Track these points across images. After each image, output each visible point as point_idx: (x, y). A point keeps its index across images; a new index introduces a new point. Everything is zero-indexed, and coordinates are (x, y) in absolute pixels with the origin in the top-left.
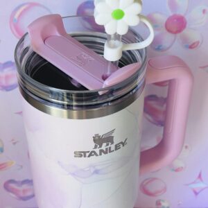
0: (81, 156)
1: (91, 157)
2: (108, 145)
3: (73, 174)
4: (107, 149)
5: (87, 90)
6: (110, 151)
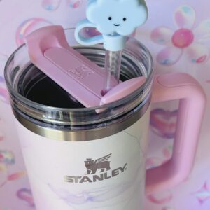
0: (72, 181)
1: (84, 183)
3: (65, 199)
4: (102, 175)
5: (84, 107)
6: (106, 178)
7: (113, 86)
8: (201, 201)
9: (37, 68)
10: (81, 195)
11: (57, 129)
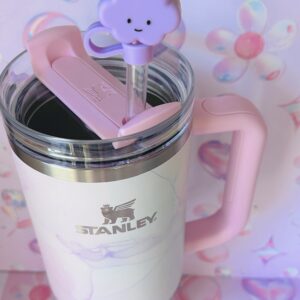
0: (86, 232)
2: (125, 220)
3: (78, 254)
4: (124, 226)
5: (99, 139)
6: (129, 229)
7: (138, 113)
8: (265, 261)
9: (42, 85)
10: (97, 250)
11: (67, 166)
